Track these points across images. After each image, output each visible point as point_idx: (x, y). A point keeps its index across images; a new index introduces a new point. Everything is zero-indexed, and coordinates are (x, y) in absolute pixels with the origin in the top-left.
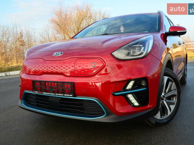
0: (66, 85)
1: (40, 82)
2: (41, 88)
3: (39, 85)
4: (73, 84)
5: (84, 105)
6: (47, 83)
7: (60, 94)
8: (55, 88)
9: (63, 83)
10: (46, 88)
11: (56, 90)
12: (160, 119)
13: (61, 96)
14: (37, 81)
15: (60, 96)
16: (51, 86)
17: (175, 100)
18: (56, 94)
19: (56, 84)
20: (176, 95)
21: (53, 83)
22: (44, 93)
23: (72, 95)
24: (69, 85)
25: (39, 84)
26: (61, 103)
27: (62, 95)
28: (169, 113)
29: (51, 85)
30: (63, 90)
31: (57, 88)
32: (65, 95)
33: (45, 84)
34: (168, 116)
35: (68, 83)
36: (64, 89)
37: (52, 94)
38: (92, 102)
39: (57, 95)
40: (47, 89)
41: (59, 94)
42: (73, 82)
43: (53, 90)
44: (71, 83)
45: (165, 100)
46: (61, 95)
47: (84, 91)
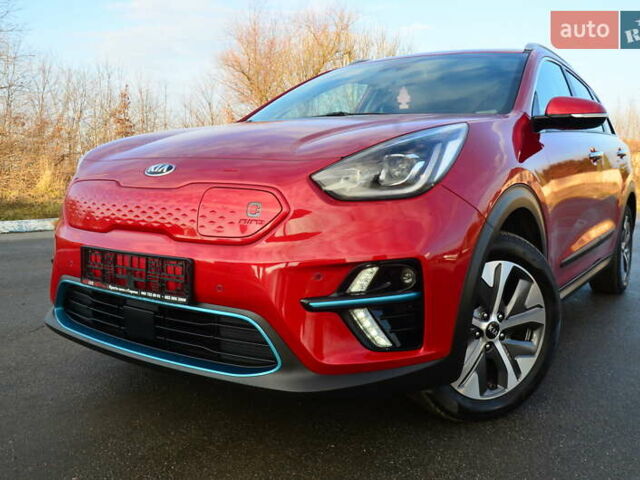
0: (170, 266)
1: (103, 252)
2: (103, 271)
3: (99, 262)
4: (191, 266)
5: (222, 333)
6: (119, 257)
7: (154, 292)
8: (141, 275)
9: (163, 260)
10: (116, 271)
11: (143, 280)
12: (479, 398)
13: (156, 299)
14: (94, 250)
15: (152, 298)
16: (130, 268)
17: (536, 341)
18: (143, 293)
19: (143, 261)
20: (542, 325)
21: (136, 259)
22: (111, 287)
23: (185, 300)
24: (179, 269)
25: (99, 258)
26: (157, 321)
27: (159, 296)
28: (513, 382)
29: (132, 266)
30: (161, 281)
31: (147, 274)
32: (167, 297)
33: (115, 261)
34: (507, 391)
35: (178, 260)
36: (166, 279)
37: (132, 292)
38: (243, 326)
39: (143, 296)
40: (120, 276)
41: (150, 294)
42: (192, 260)
43: (136, 279)
44: (186, 261)
45: (501, 339)
46: (154, 295)
47: (219, 288)
